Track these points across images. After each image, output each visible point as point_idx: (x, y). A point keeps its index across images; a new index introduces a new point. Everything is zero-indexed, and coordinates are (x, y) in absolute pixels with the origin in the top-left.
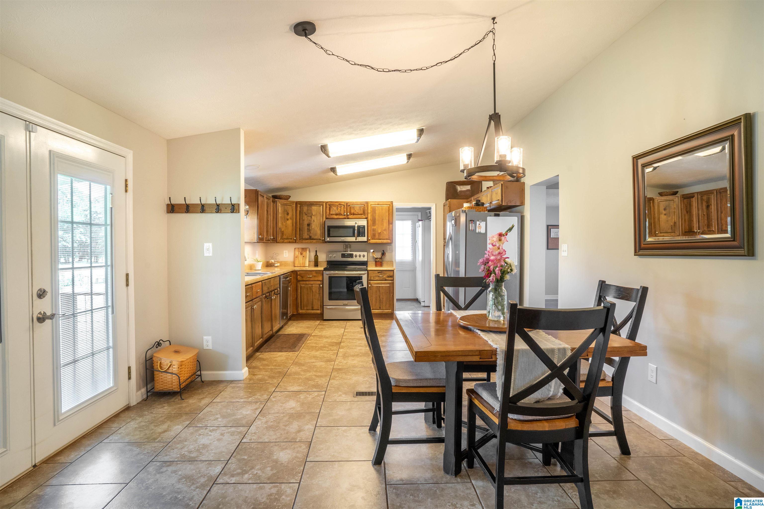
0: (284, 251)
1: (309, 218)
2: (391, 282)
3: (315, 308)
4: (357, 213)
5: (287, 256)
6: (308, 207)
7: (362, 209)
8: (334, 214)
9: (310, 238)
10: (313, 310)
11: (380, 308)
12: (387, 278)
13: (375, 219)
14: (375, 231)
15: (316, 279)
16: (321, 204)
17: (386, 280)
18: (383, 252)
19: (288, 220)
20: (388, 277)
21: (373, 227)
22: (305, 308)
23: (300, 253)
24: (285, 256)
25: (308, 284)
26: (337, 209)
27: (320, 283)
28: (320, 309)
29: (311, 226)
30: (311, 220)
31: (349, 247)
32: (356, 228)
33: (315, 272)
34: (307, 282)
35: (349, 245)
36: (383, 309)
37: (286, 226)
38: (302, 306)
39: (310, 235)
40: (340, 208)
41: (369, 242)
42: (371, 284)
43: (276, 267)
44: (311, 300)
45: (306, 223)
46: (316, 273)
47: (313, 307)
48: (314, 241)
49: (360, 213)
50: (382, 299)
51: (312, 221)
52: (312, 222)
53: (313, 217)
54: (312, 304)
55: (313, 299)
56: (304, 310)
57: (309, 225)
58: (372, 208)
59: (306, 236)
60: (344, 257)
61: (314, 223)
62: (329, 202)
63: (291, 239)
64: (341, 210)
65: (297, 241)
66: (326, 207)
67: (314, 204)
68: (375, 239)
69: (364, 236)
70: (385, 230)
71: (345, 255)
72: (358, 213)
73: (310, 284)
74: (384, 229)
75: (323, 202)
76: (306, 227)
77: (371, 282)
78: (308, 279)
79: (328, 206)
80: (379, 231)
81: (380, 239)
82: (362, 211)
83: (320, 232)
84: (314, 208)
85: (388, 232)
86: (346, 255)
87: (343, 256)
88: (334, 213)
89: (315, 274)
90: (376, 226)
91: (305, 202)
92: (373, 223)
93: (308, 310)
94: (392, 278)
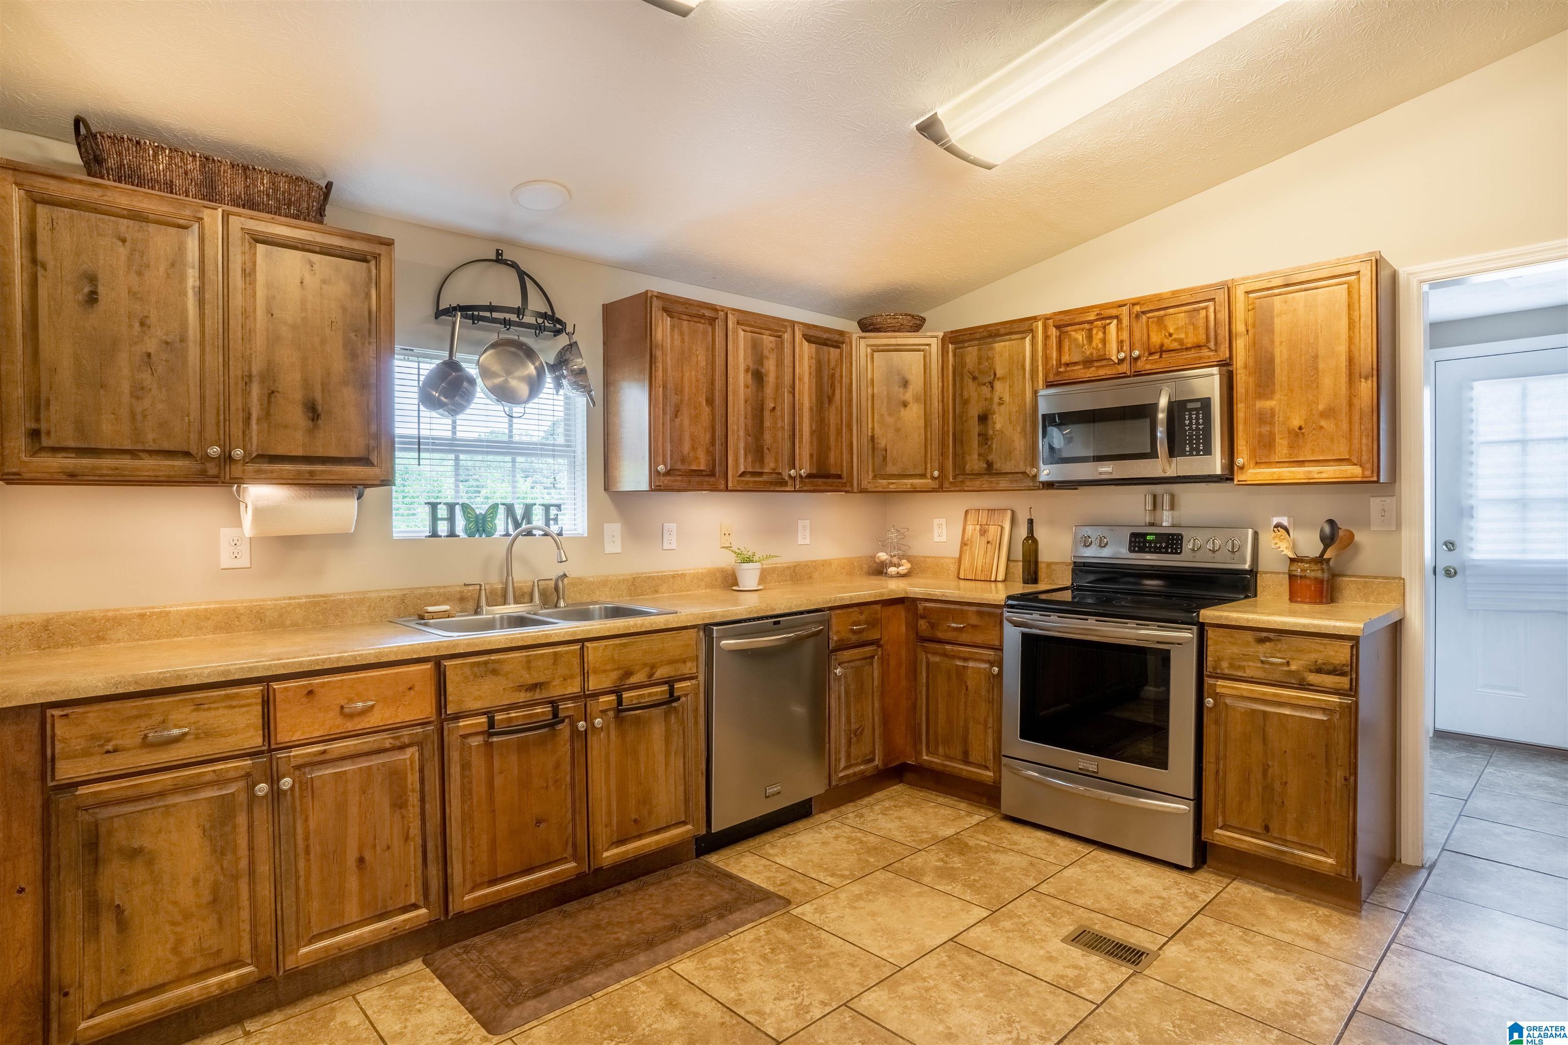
0: (936, 521)
1: (986, 390)
2: (1335, 699)
3: (974, 756)
4: (1175, 345)
5: (944, 539)
6: (979, 350)
7: (1201, 323)
8: (1075, 364)
9: (990, 470)
10: (966, 762)
11: (1267, 828)
12: (1313, 678)
13: (1271, 361)
14: (1272, 423)
15: (979, 638)
16: (1025, 326)
17: (1303, 686)
18: (1327, 529)
19: (905, 405)
20: (1319, 671)
21: (1260, 404)
22: (941, 750)
23: (978, 527)
24: (936, 539)
25: (954, 657)
26: (1090, 338)
27: (991, 658)
28: (991, 765)
29: (990, 422)
30: (991, 399)
31: (1166, 505)
32: (1162, 416)
33: (975, 609)
34: (948, 647)
35: (1167, 498)
36: (1285, 842)
37: (898, 430)
38: (931, 738)
39: (990, 458)
40: (1101, 335)
41: (1239, 477)
42: (1216, 696)
43: (892, 577)
44: (962, 723)
45: (974, 411)
46: (980, 614)
47: (966, 753)
48: (1003, 483)
49: (1190, 341)
50: (1277, 786)
51: (996, 400)
52: (995, 406)
53: (998, 385)
54: (965, 740)
55: (966, 721)
56: (935, 753)
57: (984, 418)
58: (1251, 308)
59: (974, 463)
60: (1142, 550)
61: (1002, 408)
62: (1055, 314)
63: (923, 476)
64: (1104, 341)
65: (946, 485)
66: (1046, 337)
67: (1003, 331)
68: (1269, 464)
69: (1208, 451)
70: (1329, 413)
71: (1145, 541)
72: (1181, 342)
73: (960, 658)
74: (1321, 407)
75: (1035, 319)
76: (974, 428)
77: (1220, 682)
78: (949, 636)
79: (1053, 332)
80: (1296, 422)
81: (1301, 463)
82: (1202, 331)
83: (1022, 443)
84: (1001, 347)
85: (1345, 426)
86: (1150, 542)
87: (1138, 542)
88: (1076, 360)
89: (974, 620)
90: (1277, 396)
91: (972, 331)
92: (1258, 385)
93: (950, 759)
94: (1344, 682)
